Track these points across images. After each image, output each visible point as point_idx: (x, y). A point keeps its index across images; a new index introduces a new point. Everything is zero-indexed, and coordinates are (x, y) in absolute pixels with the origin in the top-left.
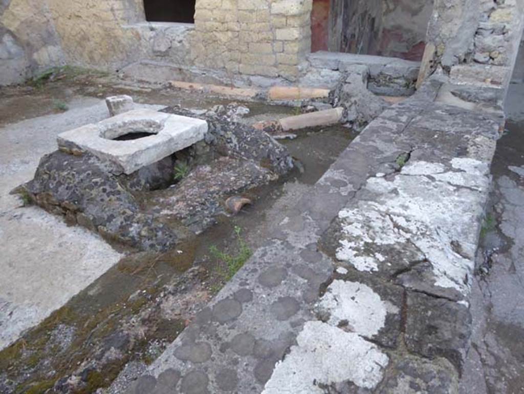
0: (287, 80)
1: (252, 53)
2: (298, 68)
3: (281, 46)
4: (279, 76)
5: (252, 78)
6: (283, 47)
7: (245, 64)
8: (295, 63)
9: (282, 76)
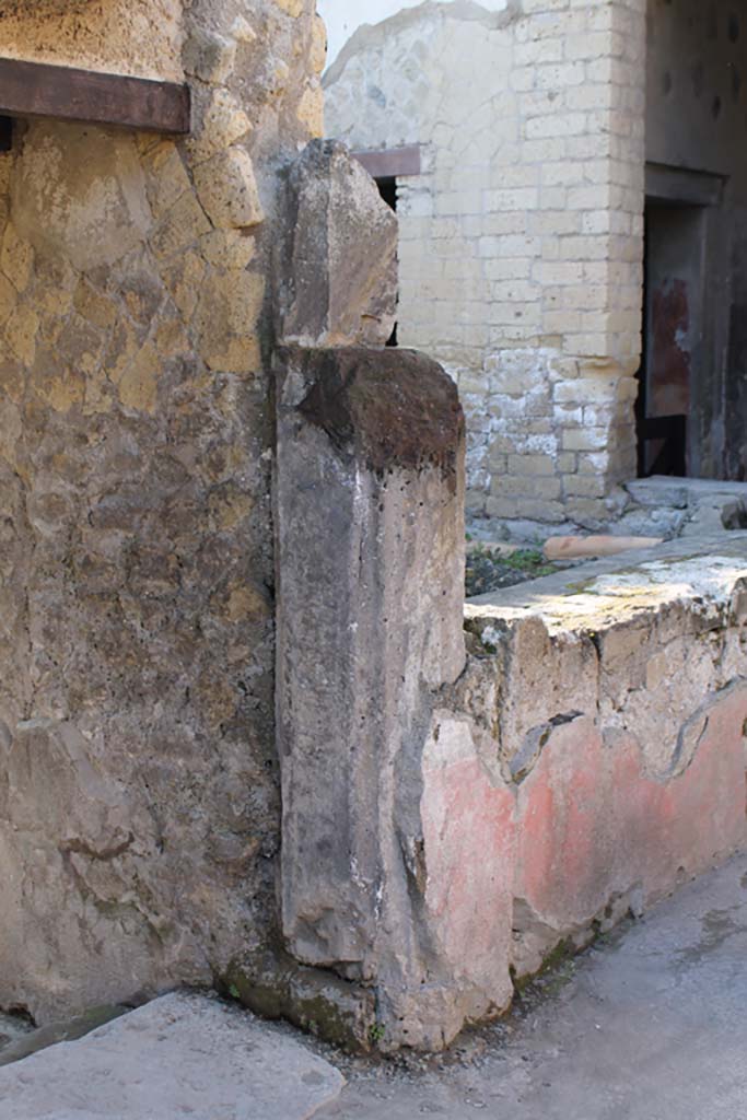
0: (583, 527)
1: (513, 475)
2: (605, 504)
3: (573, 461)
4: (567, 520)
5: (511, 525)
6: (577, 463)
7: (498, 497)
8: (601, 495)
9: (573, 520)
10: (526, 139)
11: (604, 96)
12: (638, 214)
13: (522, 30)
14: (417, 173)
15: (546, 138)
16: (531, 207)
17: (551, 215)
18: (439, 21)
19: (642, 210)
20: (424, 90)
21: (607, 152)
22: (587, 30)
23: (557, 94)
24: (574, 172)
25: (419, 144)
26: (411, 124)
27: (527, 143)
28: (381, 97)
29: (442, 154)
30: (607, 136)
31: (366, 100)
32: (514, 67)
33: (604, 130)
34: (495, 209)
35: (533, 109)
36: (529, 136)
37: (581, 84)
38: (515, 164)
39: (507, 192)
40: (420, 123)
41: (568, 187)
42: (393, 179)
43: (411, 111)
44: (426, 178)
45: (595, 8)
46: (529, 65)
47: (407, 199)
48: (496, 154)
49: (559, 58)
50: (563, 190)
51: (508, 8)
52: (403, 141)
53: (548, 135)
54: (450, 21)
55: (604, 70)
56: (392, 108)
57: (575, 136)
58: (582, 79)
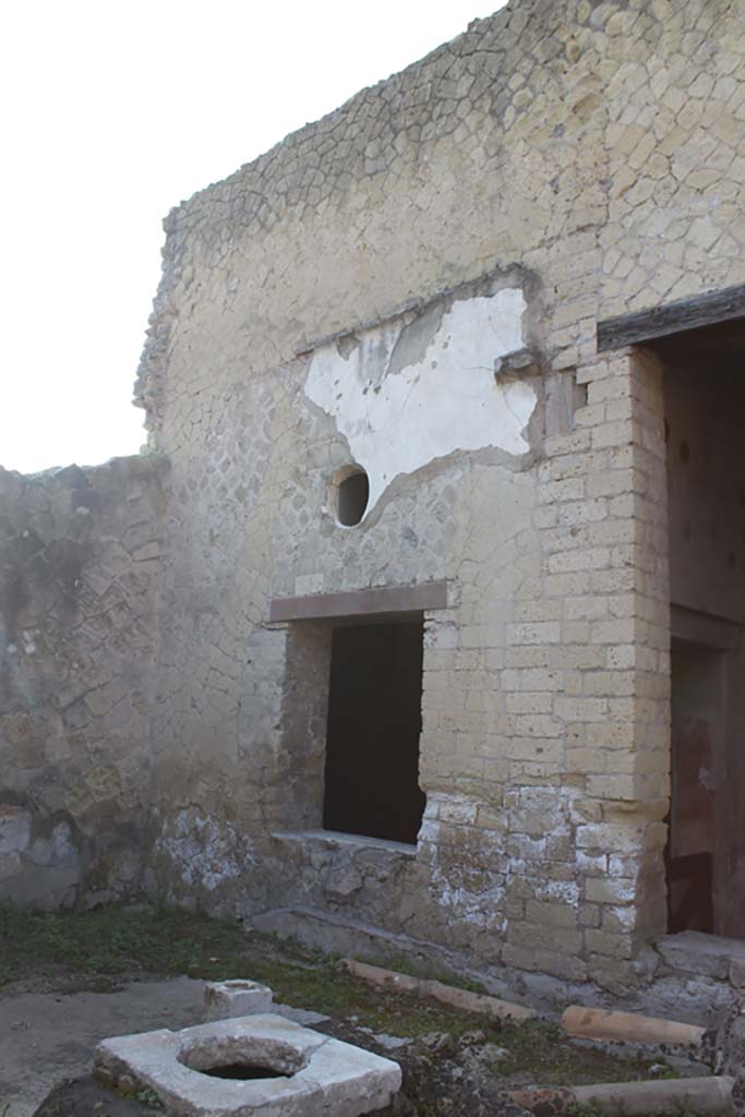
0: (608, 991)
1: (532, 922)
2: (632, 968)
3: (597, 913)
4: (589, 980)
5: (528, 978)
6: (601, 915)
7: (514, 944)
8: (628, 957)
9: (596, 982)
10: (550, 574)
11: (629, 530)
12: (665, 651)
13: (544, 472)
14: (444, 607)
15: (566, 573)
16: (553, 641)
17: (576, 648)
18: (468, 468)
19: (669, 648)
20: (452, 529)
21: (632, 586)
22: (609, 469)
23: (580, 529)
24: (599, 605)
25: (446, 579)
26: (440, 560)
27: (550, 578)
28: (413, 538)
29: (467, 589)
30: (632, 570)
31: (400, 541)
32: (538, 505)
33: (628, 564)
34: (517, 642)
35: (556, 545)
36: (552, 571)
37: (605, 519)
38: (537, 598)
39: (530, 626)
40: (447, 561)
41: (591, 622)
42: (421, 612)
43: (440, 550)
44: (452, 612)
45: (616, 448)
46: (551, 503)
47: (433, 632)
48: (519, 589)
49: (582, 497)
50: (586, 624)
51: (531, 452)
52: (431, 577)
53: (570, 569)
54: (477, 467)
55: (627, 505)
56: (423, 547)
57: (598, 570)
58: (605, 515)
